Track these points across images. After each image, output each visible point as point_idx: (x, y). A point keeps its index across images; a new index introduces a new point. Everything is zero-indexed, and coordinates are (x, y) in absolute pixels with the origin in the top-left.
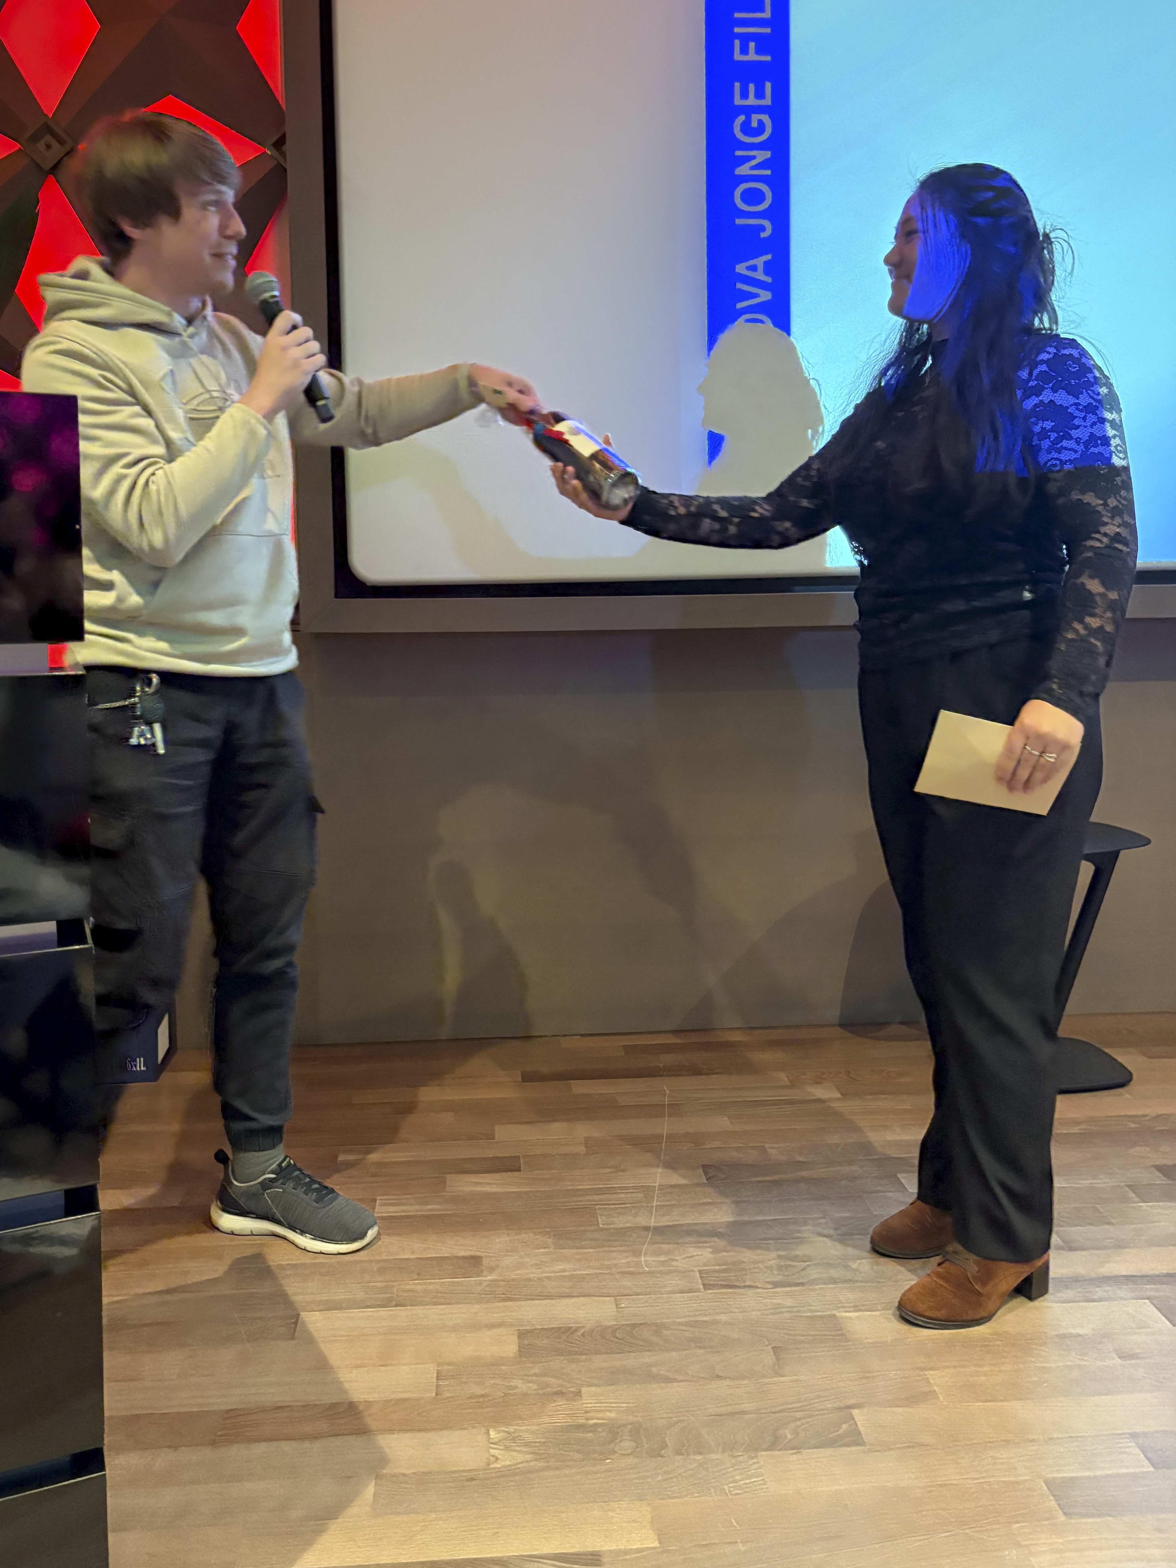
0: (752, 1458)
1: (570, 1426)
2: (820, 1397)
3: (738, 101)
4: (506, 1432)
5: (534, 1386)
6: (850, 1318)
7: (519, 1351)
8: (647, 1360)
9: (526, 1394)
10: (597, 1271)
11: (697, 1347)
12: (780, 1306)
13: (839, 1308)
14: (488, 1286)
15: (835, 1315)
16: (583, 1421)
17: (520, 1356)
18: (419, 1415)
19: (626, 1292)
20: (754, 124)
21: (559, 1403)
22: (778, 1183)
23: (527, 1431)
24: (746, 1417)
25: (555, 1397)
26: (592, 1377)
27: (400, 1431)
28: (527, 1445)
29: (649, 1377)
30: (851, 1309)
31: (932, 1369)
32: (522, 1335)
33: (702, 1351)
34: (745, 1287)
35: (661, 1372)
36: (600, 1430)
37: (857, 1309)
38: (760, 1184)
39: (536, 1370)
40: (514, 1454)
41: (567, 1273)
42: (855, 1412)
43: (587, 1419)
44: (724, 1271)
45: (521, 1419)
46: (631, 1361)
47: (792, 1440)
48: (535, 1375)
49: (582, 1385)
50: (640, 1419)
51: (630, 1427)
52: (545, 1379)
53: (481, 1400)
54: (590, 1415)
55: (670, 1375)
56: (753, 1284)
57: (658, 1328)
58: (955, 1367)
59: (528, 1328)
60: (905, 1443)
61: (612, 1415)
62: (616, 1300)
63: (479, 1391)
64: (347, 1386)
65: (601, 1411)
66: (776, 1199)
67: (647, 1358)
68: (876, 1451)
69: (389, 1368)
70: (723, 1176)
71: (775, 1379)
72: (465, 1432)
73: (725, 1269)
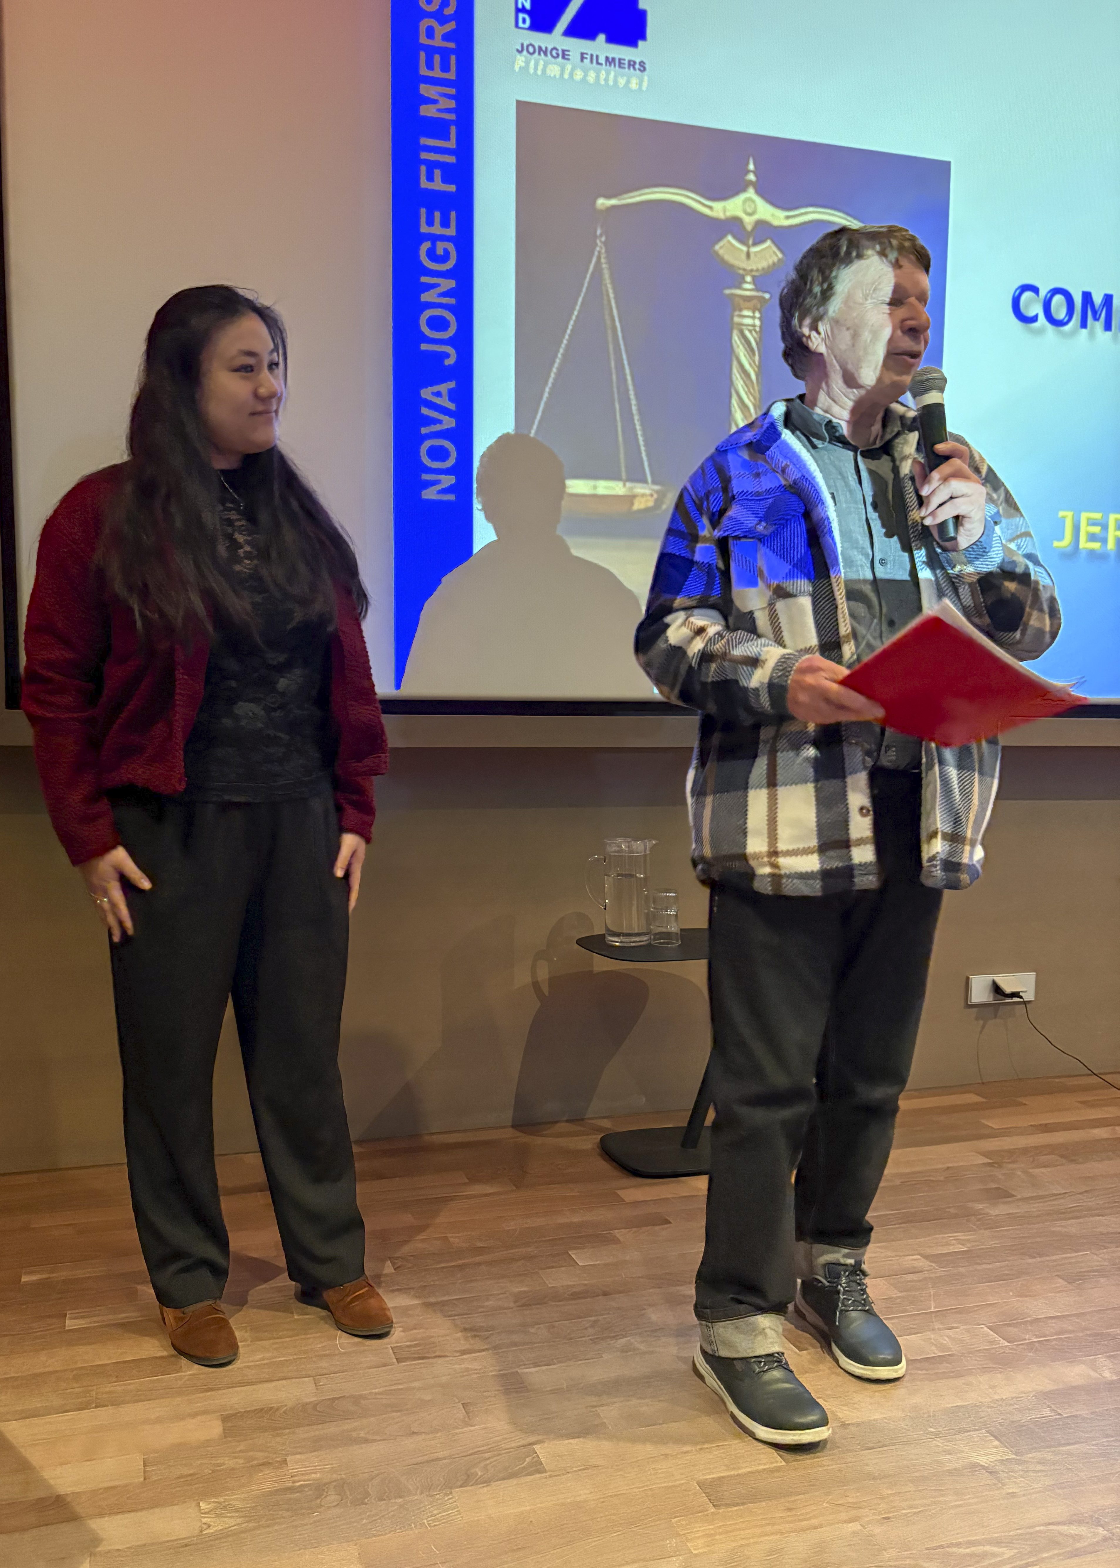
0: (448, 1495)
1: (278, 1490)
2: (506, 1439)
3: (424, 229)
4: (216, 1502)
5: (242, 1461)
6: (530, 1373)
7: (224, 1433)
8: (346, 1427)
9: (233, 1469)
10: (295, 1357)
11: (393, 1411)
12: (467, 1370)
13: (521, 1365)
14: (188, 1380)
15: (517, 1372)
16: (290, 1484)
17: (225, 1437)
18: (128, 1498)
19: (325, 1371)
20: (440, 251)
21: (267, 1472)
22: (461, 1267)
23: (236, 1499)
24: (441, 1462)
25: (261, 1468)
26: (296, 1447)
27: (110, 1514)
28: (237, 1510)
29: (349, 1440)
30: (532, 1366)
31: (603, 1405)
32: (225, 1419)
33: (399, 1414)
34: (436, 1357)
35: (362, 1435)
36: (306, 1489)
37: (536, 1365)
38: (445, 1270)
39: (242, 1447)
40: (226, 1519)
41: (266, 1362)
42: (537, 1447)
43: (294, 1482)
44: (415, 1346)
45: (230, 1490)
46: (331, 1429)
47: (481, 1476)
48: (241, 1451)
49: (287, 1455)
50: (344, 1476)
51: (334, 1484)
52: (251, 1454)
53: (189, 1478)
54: (296, 1478)
55: (370, 1437)
56: (443, 1354)
57: (356, 1399)
58: (621, 1402)
59: (231, 1412)
60: (579, 1466)
61: (318, 1475)
62: (314, 1380)
63: (186, 1471)
64: (52, 1482)
65: (307, 1474)
66: (460, 1281)
67: (347, 1426)
68: (556, 1476)
69: (93, 1462)
70: (410, 1265)
71: (465, 1429)
72: (175, 1508)
73: (415, 1344)
